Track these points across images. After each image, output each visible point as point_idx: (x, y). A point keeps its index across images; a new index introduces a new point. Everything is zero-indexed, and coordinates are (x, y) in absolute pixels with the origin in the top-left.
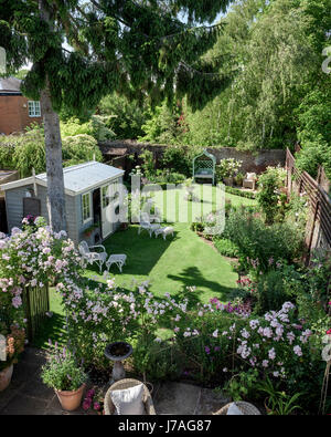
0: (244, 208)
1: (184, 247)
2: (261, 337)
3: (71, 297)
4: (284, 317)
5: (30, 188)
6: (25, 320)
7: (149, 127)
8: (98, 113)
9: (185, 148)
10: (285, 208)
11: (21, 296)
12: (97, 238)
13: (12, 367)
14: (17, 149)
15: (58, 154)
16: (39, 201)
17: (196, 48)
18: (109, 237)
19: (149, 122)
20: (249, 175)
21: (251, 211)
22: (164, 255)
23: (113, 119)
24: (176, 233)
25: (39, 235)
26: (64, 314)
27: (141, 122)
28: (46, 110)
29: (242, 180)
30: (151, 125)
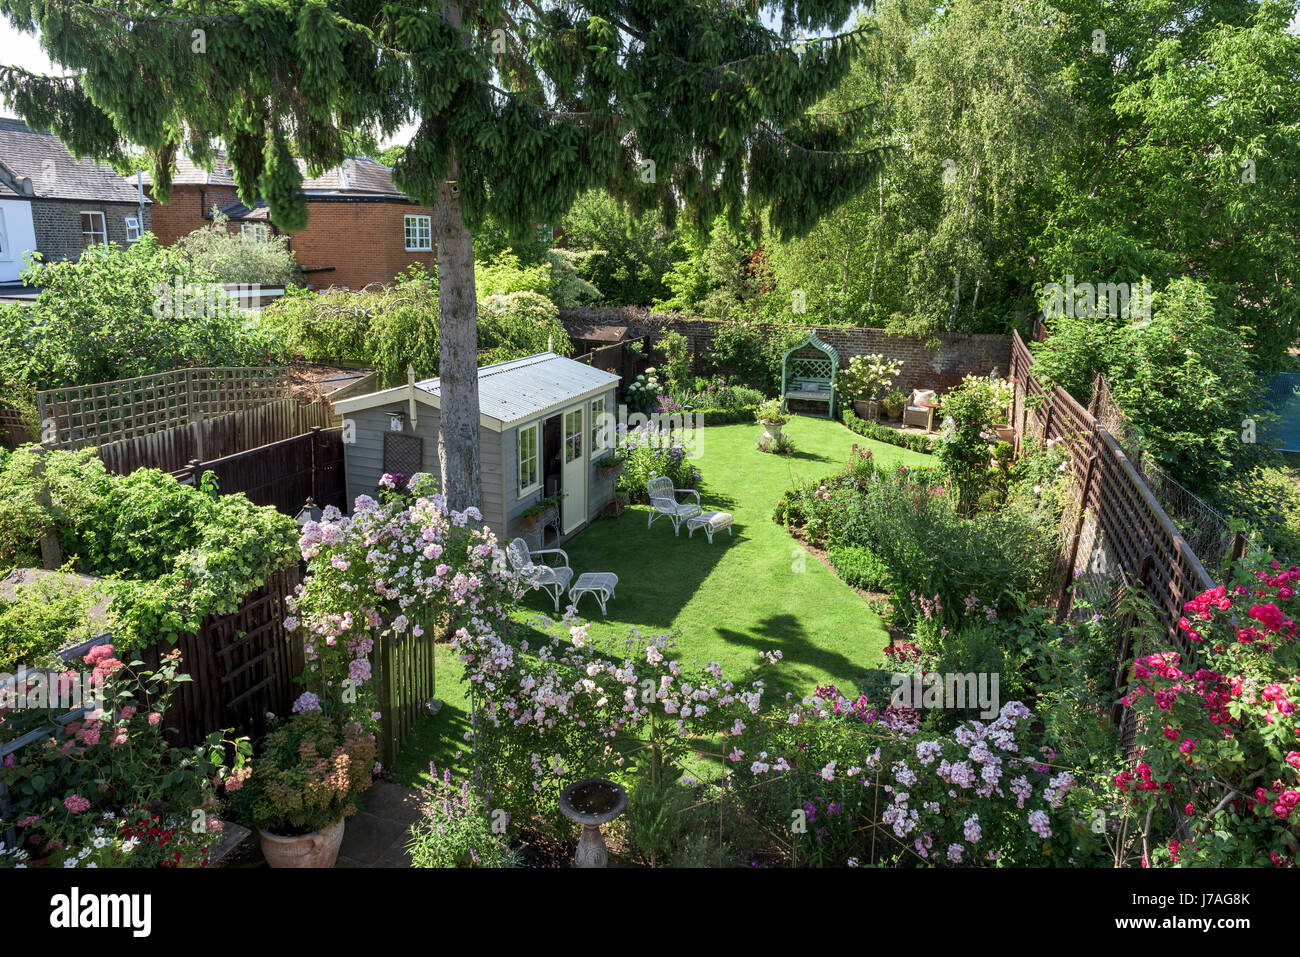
0: (903, 472)
1: (759, 562)
2: (944, 785)
3: (486, 664)
4: (1003, 738)
5: (400, 409)
6: (376, 716)
7: (680, 278)
8: (564, 244)
9: (765, 329)
10: (1009, 476)
11: (371, 657)
12: (551, 531)
13: (341, 825)
14: (376, 321)
15: (466, 334)
16: (421, 442)
17: (797, 90)
18: (578, 532)
19: (679, 266)
20: (919, 396)
21: (923, 482)
22: (708, 581)
23: (597, 258)
24: (738, 529)
25: (415, 515)
26: (466, 706)
27: (661, 265)
28: (444, 231)
29: (900, 407)
30: (685, 273)
